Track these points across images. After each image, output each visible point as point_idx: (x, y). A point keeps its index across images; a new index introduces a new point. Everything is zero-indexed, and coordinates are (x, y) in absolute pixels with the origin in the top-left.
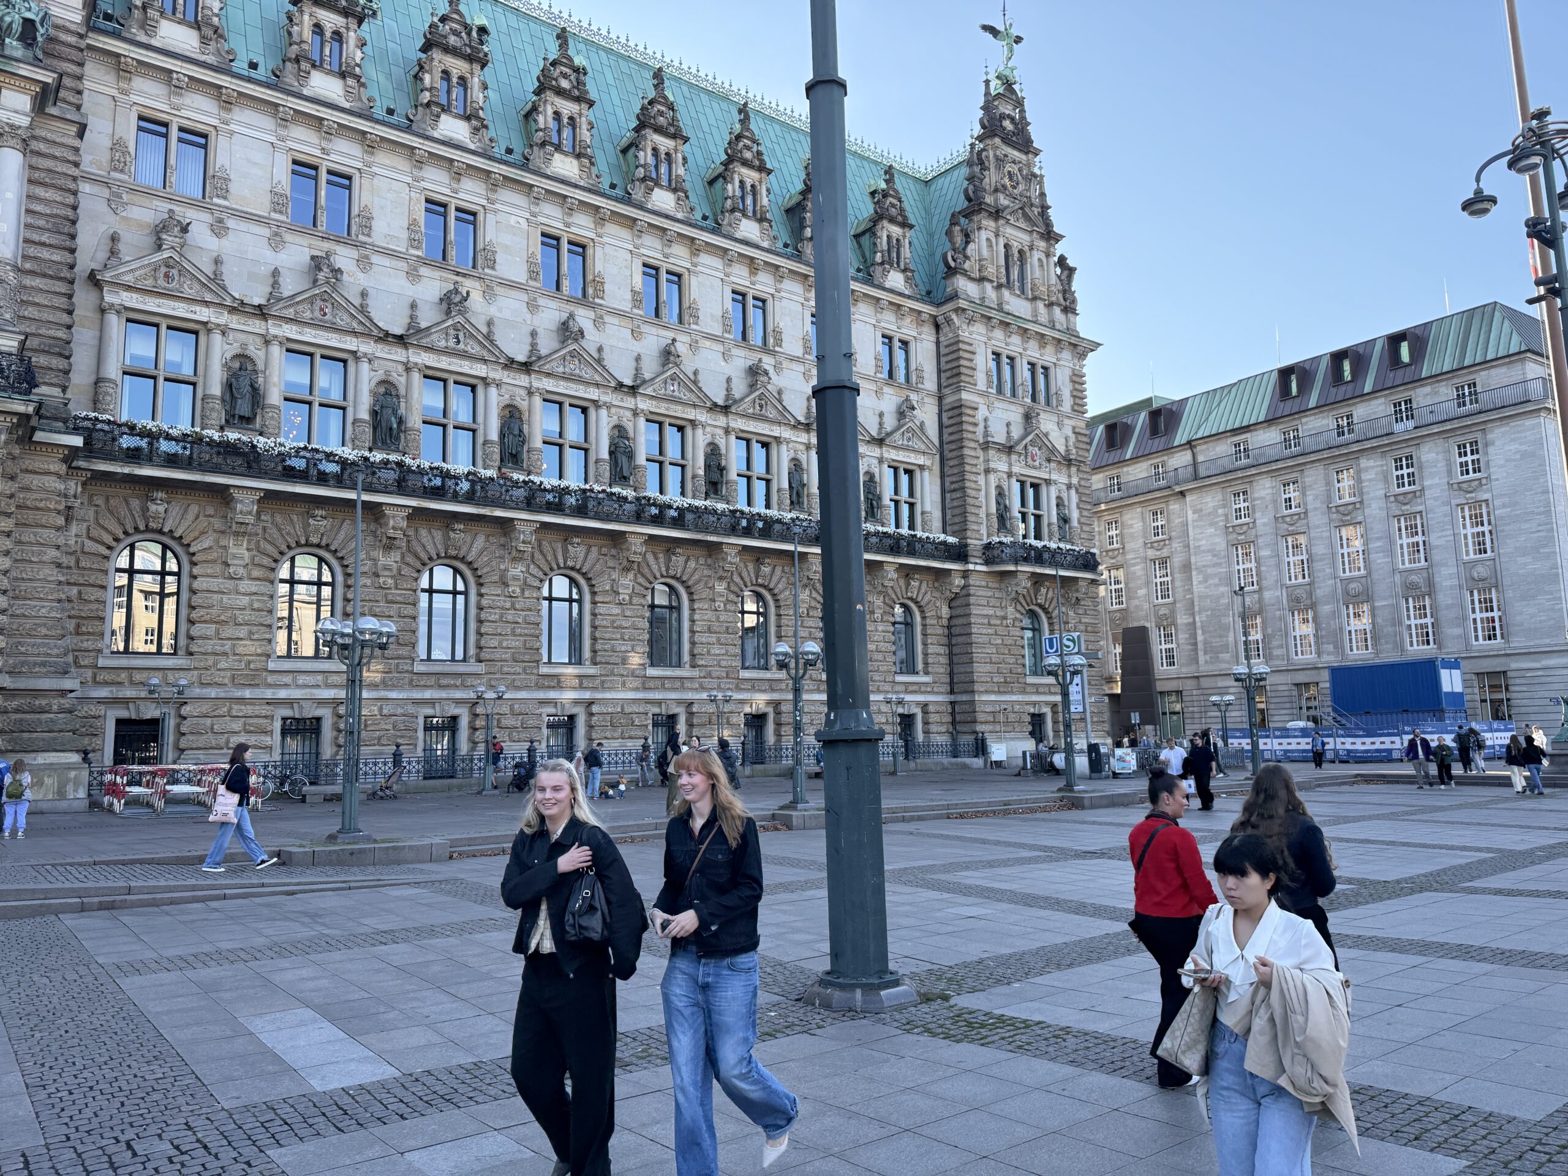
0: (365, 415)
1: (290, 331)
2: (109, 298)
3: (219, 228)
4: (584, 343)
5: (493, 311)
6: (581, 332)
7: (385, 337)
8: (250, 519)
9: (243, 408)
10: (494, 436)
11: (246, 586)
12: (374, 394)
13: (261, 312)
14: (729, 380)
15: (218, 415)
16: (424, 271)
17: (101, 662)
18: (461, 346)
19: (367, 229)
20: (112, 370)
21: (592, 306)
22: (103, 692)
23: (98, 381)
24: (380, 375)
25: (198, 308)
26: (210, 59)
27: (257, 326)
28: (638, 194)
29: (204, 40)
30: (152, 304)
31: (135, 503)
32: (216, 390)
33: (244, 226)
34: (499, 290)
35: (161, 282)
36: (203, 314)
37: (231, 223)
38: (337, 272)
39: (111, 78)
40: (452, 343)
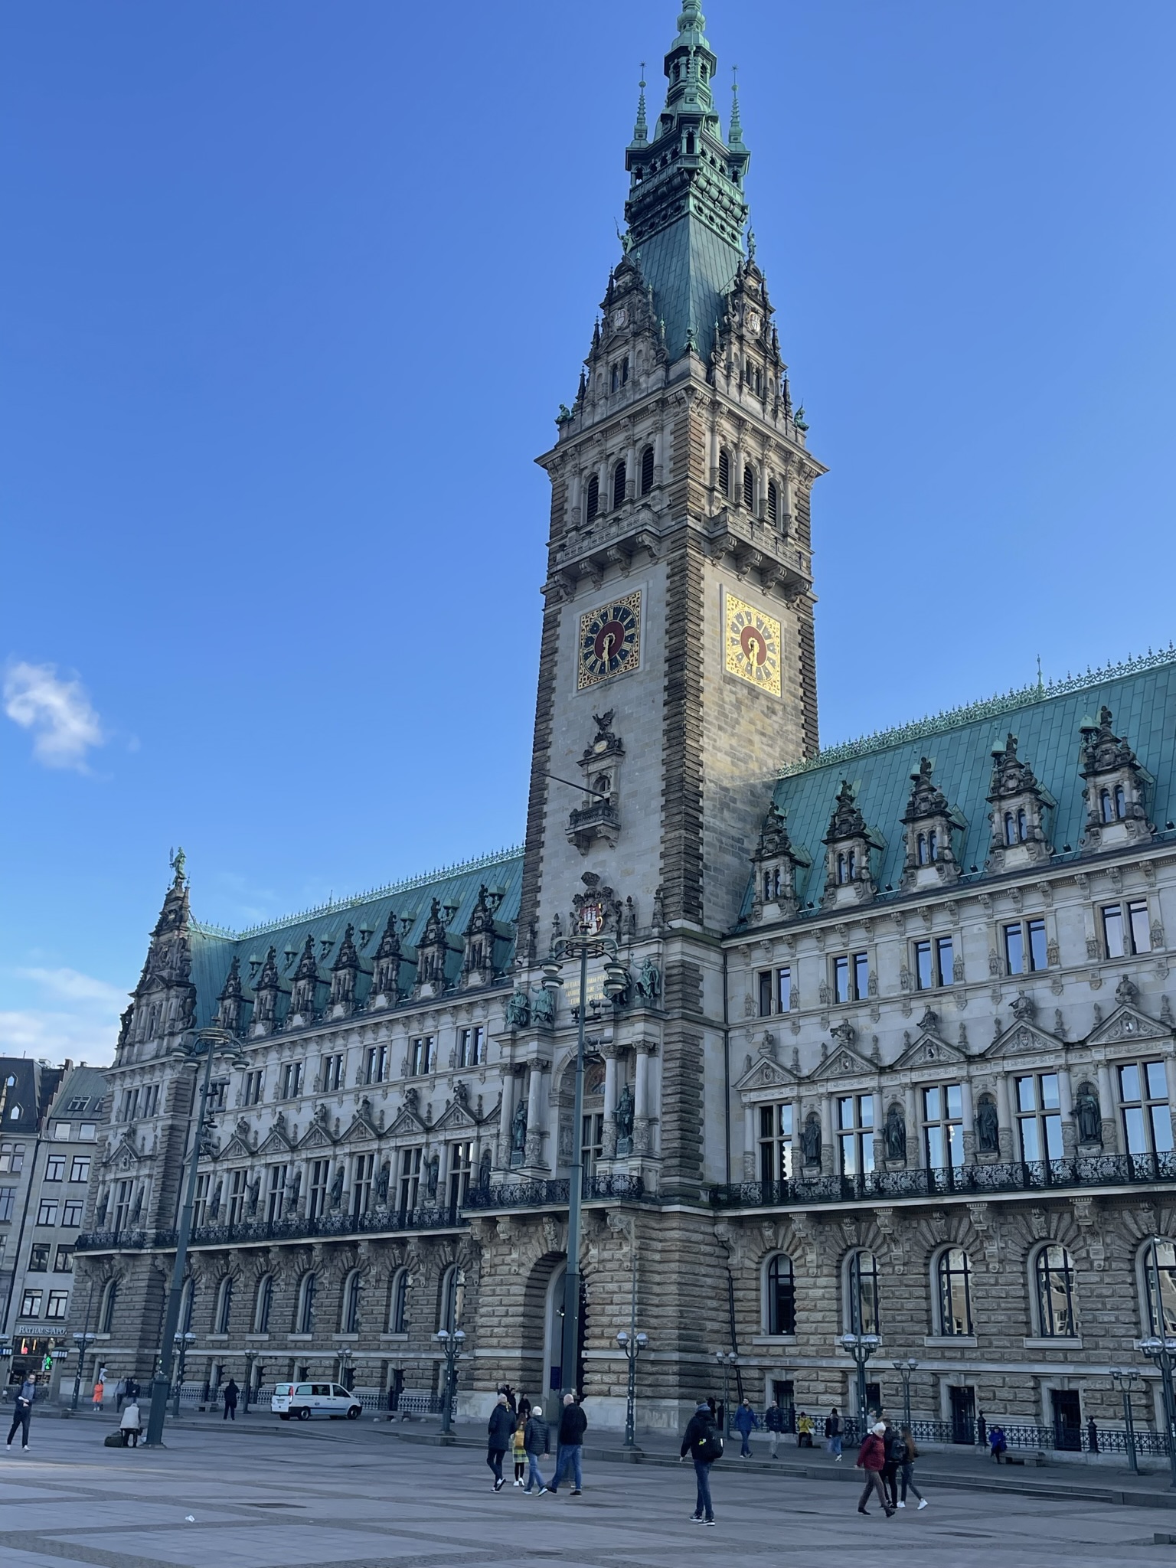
0: (877, 1136)
2: (745, 1100)
3: (795, 1029)
5: (965, 1014)
7: (882, 1070)
9: (812, 1152)
11: (822, 1281)
13: (810, 1080)
16: (910, 1005)
17: (754, 1342)
18: (936, 1057)
20: (750, 1146)
22: (755, 1362)
23: (743, 1155)
24: (888, 1100)
25: (783, 1090)
26: (785, 918)
29: (782, 907)
32: (795, 1143)
33: (807, 1021)
34: (969, 996)
35: (766, 1080)
38: (849, 1033)
40: (928, 1058)
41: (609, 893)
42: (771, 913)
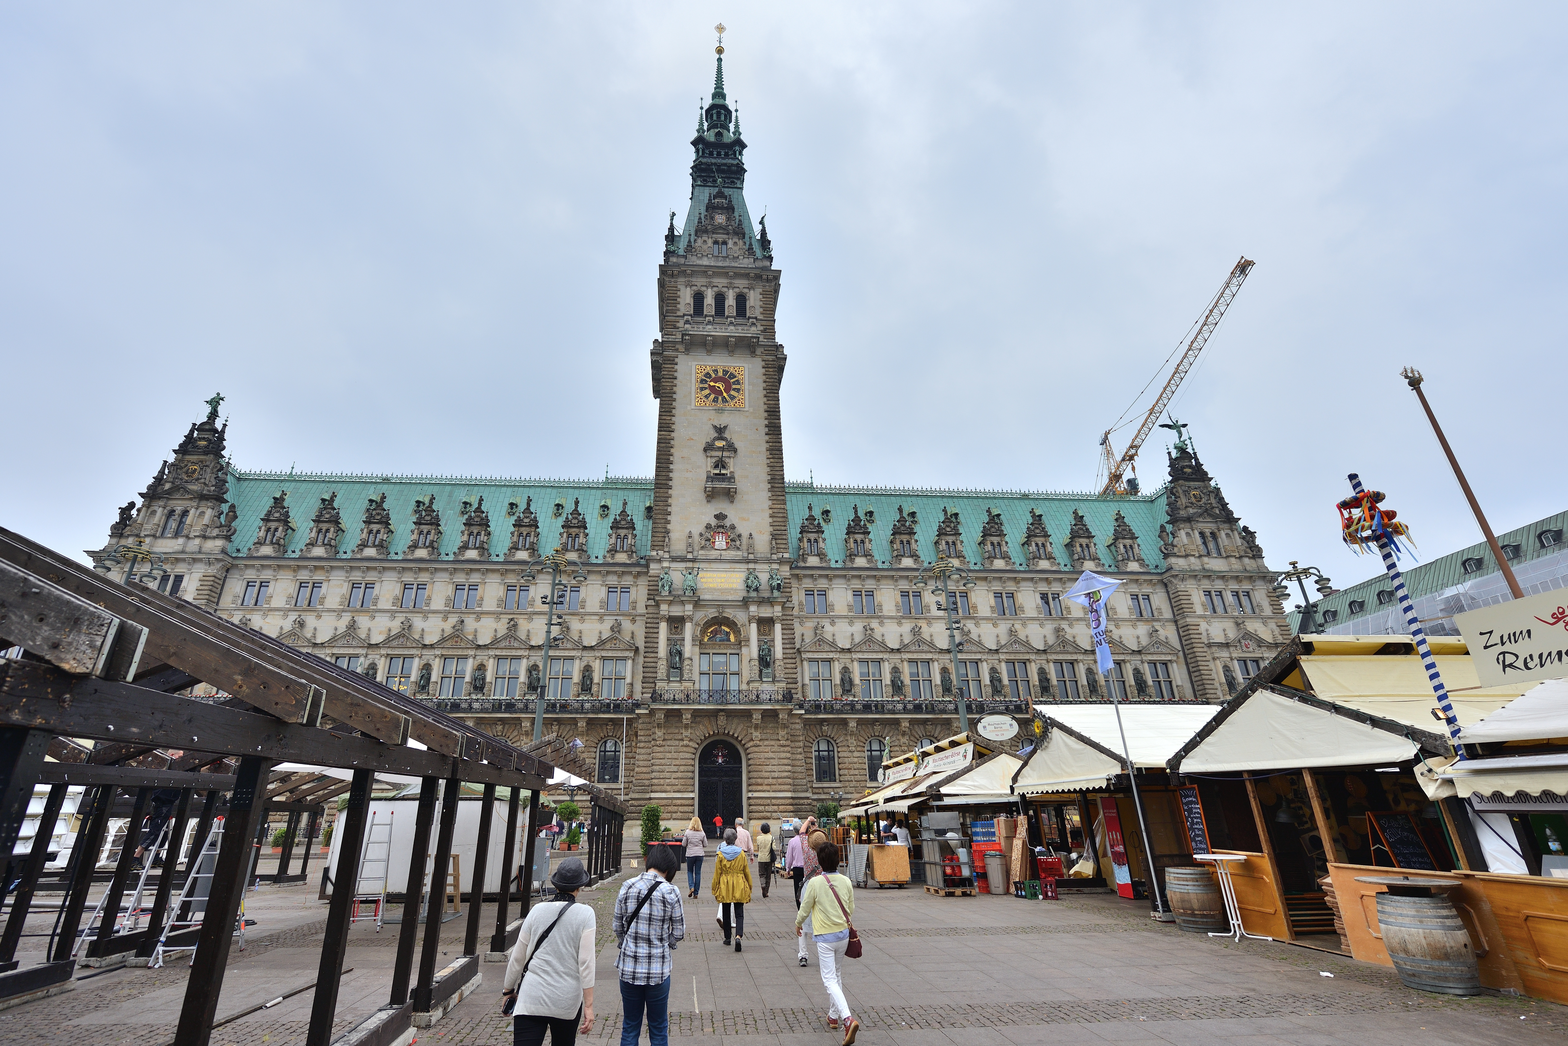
0: (889, 682)
1: (860, 656)
2: (804, 656)
3: (833, 623)
4: (971, 636)
5: (932, 631)
6: (969, 631)
7: (892, 650)
8: (855, 729)
9: (847, 687)
10: (939, 682)
11: (856, 754)
12: (891, 673)
13: (849, 651)
14: (1045, 637)
15: (839, 691)
16: (903, 621)
17: (814, 786)
18: (921, 648)
19: (881, 610)
20: (807, 681)
21: (973, 618)
22: (815, 797)
23: (803, 685)
24: (892, 665)
25: (830, 653)
26: (824, 565)
27: (848, 656)
28: (987, 566)
29: (821, 559)
30: (816, 656)
31: (818, 727)
32: (838, 682)
33: (840, 620)
34: (932, 621)
35: (818, 646)
36: (831, 655)
37: (836, 620)
38: (872, 629)
39: (796, 581)
40: (917, 647)
41: (733, 527)
42: (813, 561)
